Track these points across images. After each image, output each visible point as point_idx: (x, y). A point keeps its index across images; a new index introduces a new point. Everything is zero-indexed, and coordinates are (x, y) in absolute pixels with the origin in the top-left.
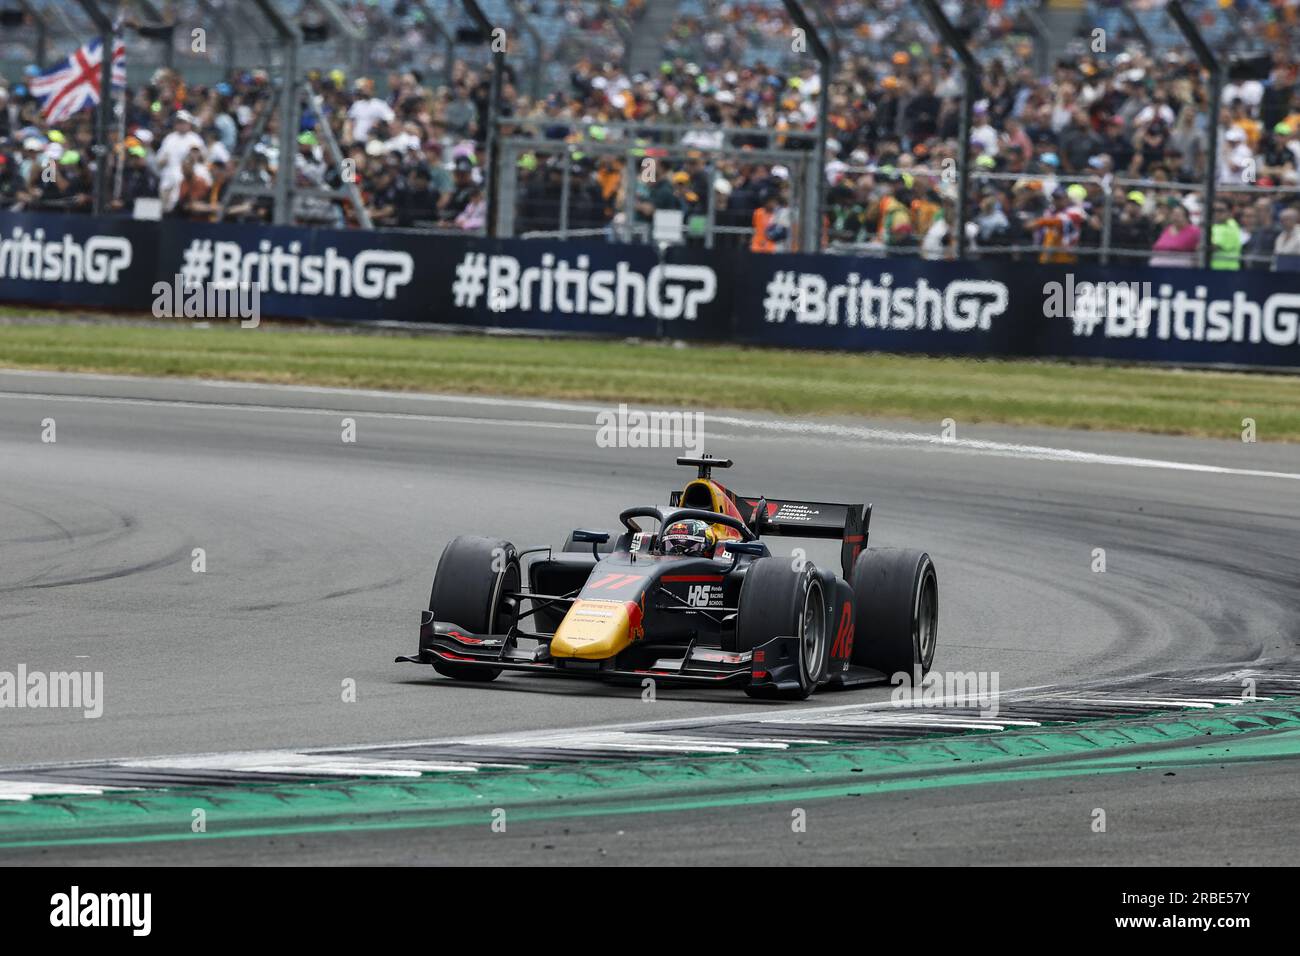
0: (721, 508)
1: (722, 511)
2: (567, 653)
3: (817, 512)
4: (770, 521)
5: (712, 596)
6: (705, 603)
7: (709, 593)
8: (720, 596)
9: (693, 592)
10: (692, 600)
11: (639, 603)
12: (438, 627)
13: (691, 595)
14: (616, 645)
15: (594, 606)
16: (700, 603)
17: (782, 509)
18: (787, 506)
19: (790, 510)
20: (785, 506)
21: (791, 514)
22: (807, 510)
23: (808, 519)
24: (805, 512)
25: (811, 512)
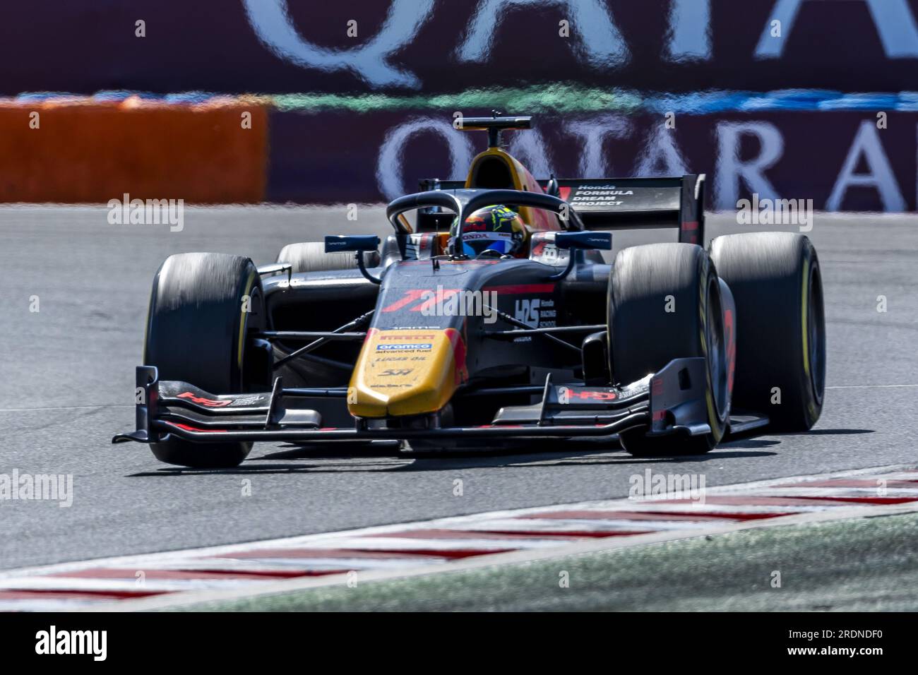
0: (525, 188)
1: (525, 190)
3: (630, 193)
5: (544, 314)
7: (540, 309)
8: (552, 314)
9: (520, 309)
13: (518, 314)
15: (398, 337)
17: (578, 193)
18: (585, 188)
19: (590, 193)
20: (580, 188)
21: (592, 199)
22: (614, 190)
23: (619, 203)
24: (612, 193)
25: (620, 193)
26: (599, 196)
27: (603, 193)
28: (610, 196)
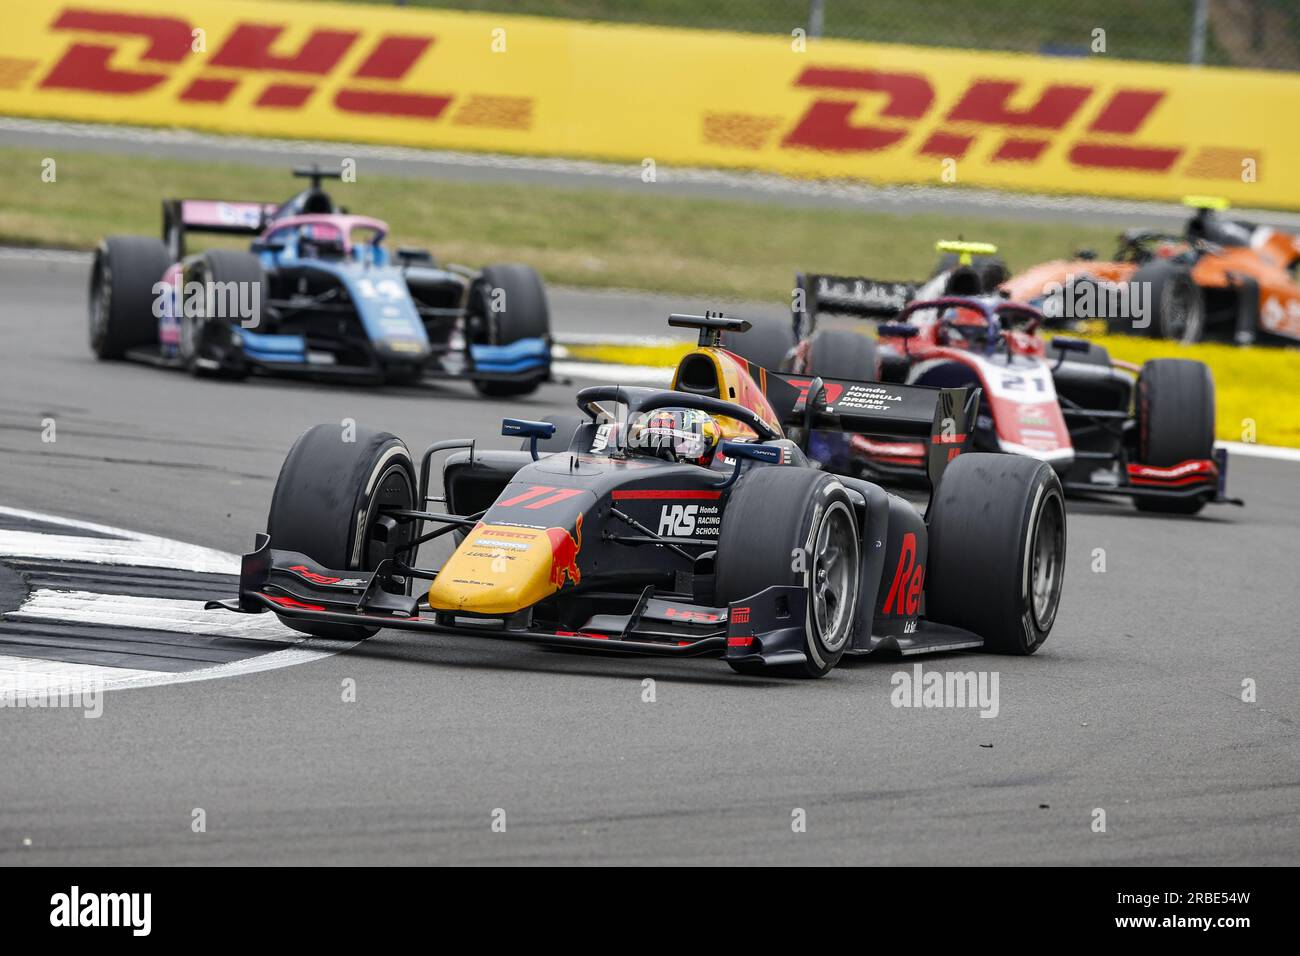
0: (732, 390)
1: (732, 394)
2: (450, 604)
3: (899, 399)
4: (829, 409)
5: (701, 521)
6: (688, 531)
7: (696, 516)
9: (669, 513)
10: (666, 527)
11: (573, 532)
12: (279, 557)
13: (665, 520)
14: (527, 594)
15: (502, 534)
16: (680, 531)
17: (849, 393)
18: (856, 389)
19: (860, 394)
20: (853, 388)
21: (861, 400)
22: (885, 395)
23: (885, 408)
24: (881, 397)
25: (890, 398)
26: (868, 399)
27: (873, 396)
28: (879, 399)
